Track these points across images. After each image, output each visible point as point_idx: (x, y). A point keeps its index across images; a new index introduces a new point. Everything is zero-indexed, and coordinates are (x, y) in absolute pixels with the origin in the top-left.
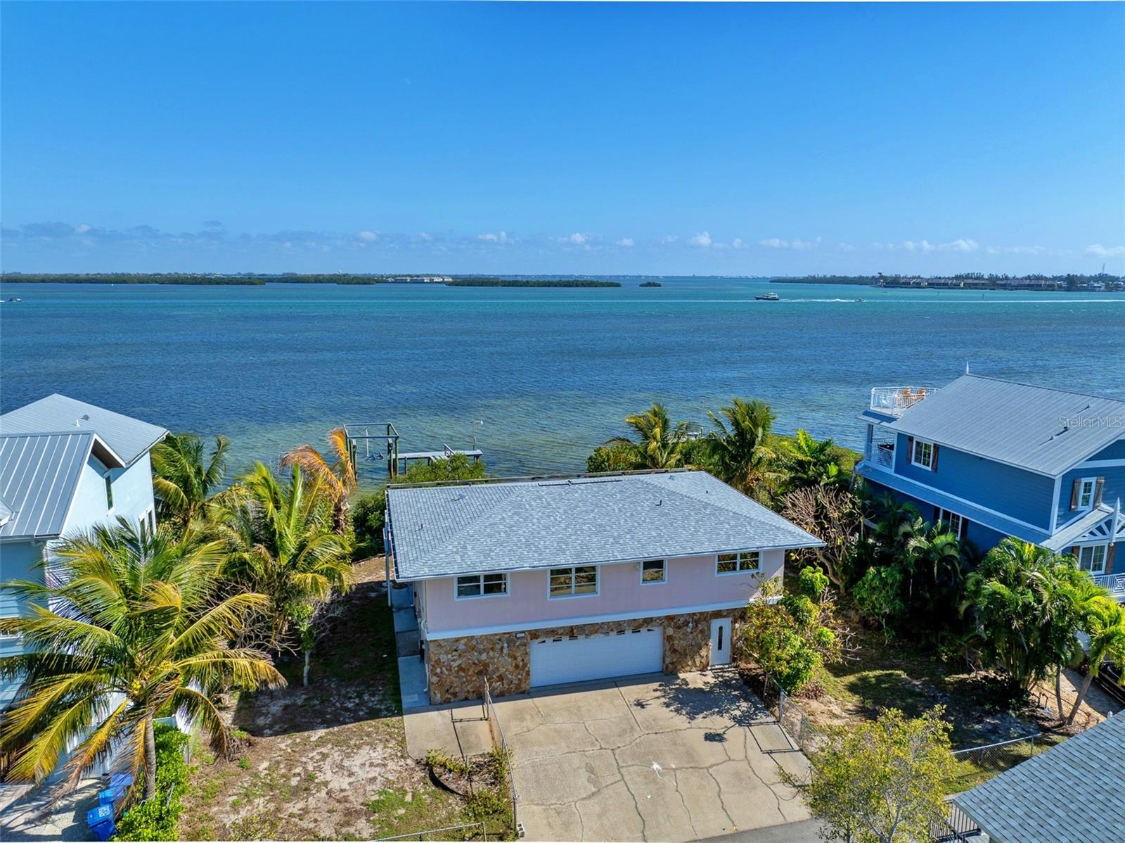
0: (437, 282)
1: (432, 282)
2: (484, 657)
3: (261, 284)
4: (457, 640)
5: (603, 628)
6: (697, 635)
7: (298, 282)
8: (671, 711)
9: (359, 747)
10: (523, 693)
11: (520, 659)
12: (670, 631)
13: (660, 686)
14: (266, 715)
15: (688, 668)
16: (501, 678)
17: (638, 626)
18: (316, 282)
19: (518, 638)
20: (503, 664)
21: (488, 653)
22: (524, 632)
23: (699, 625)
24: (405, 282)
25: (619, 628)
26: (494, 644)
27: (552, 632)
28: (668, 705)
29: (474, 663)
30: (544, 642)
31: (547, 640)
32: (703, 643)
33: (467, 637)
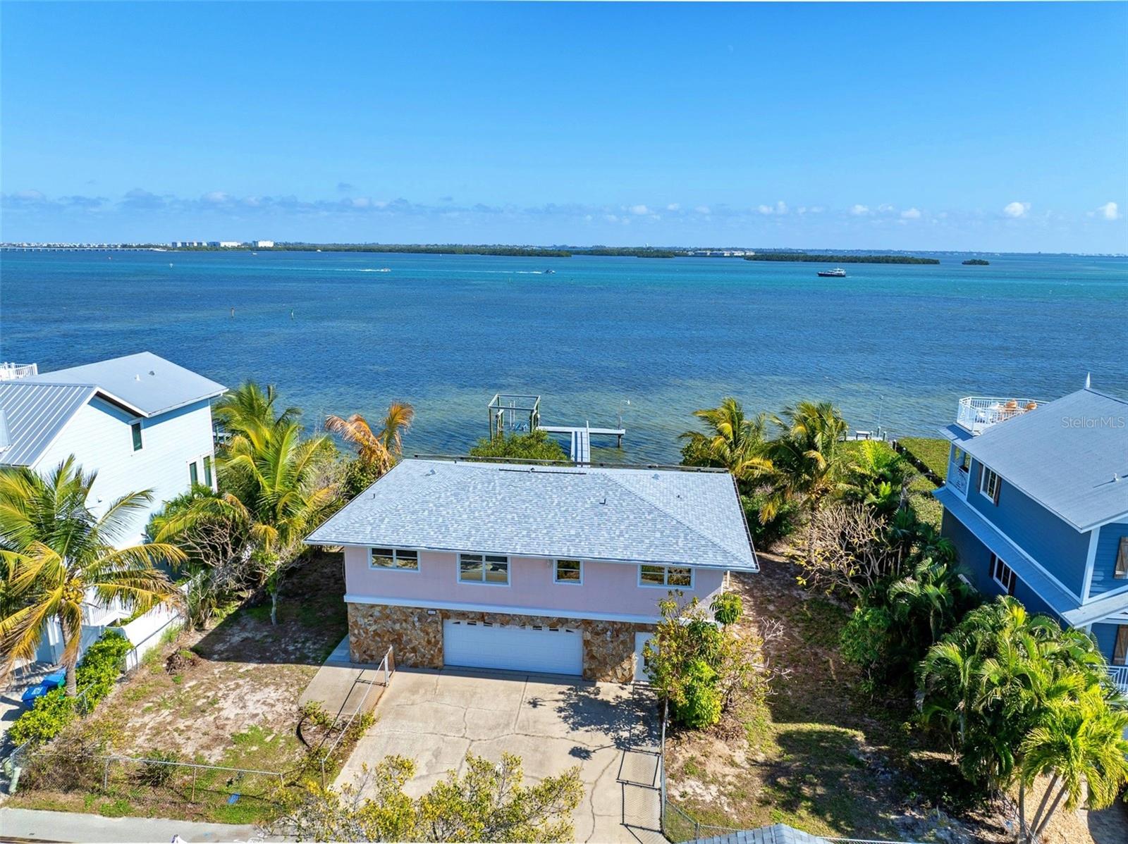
0: (737, 257)
1: (732, 256)
2: (397, 626)
3: (567, 256)
4: (373, 606)
5: (514, 620)
6: (618, 646)
7: (602, 255)
8: (560, 717)
9: (267, 685)
10: (436, 668)
11: (432, 635)
12: (588, 636)
13: (569, 689)
14: (225, 642)
15: (609, 678)
16: (414, 650)
17: (555, 624)
18: (618, 255)
19: (430, 615)
20: (416, 636)
21: (401, 624)
22: (435, 610)
23: (620, 636)
24: (704, 255)
25: (534, 623)
26: (407, 616)
27: (463, 615)
28: (561, 710)
29: (388, 631)
30: (459, 623)
31: (461, 621)
32: (625, 655)
33: (382, 605)
